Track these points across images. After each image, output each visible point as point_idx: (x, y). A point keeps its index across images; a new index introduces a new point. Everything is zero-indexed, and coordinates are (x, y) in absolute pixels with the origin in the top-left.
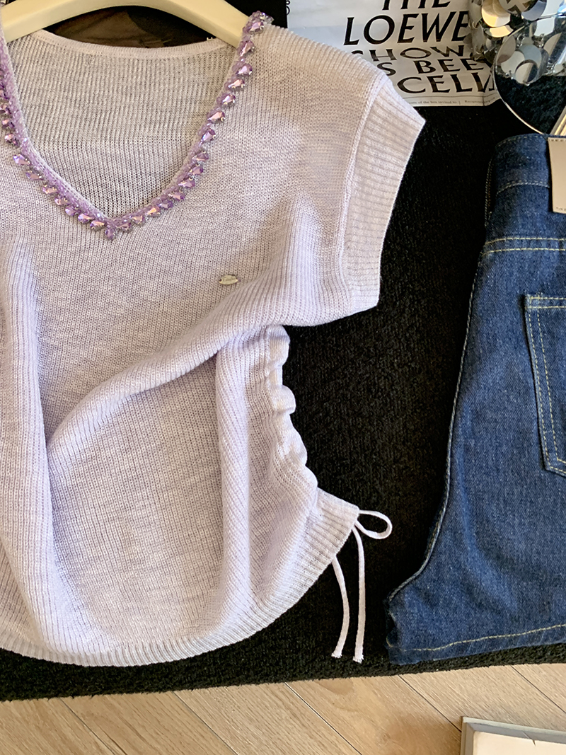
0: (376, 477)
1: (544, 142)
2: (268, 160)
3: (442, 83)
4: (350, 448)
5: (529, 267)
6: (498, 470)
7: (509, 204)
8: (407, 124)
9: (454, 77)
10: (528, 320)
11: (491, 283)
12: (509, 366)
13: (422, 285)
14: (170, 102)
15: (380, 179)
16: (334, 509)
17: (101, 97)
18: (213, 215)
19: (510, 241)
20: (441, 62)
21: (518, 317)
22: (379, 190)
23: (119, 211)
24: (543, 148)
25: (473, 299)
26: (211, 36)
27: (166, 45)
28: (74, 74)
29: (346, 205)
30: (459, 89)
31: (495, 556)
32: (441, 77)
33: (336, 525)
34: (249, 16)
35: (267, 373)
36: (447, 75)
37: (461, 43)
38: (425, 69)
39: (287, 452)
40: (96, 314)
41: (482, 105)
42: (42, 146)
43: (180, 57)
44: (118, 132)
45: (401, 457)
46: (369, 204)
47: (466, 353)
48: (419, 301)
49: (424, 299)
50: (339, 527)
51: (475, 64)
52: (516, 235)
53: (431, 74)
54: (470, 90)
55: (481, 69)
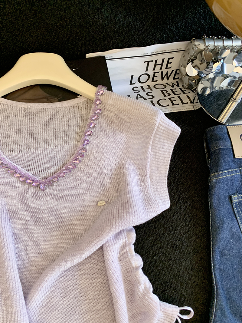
0: (182, 288)
1: (226, 128)
2: (112, 148)
3: (175, 101)
4: (169, 277)
5: (230, 183)
6: (234, 277)
7: (218, 157)
8: (174, 132)
9: (179, 97)
10: (234, 206)
11: (217, 192)
12: (231, 228)
13: (186, 194)
14: (66, 127)
15: (163, 153)
16: (168, 311)
17: (32, 128)
18: (90, 174)
19: (221, 173)
20: (172, 90)
21: (230, 205)
22: (163, 157)
23: (45, 176)
24: (226, 131)
25: (210, 200)
26: (79, 95)
27: (60, 101)
28: (18, 118)
29: (149, 164)
30: (183, 103)
31: (238, 316)
32: (174, 98)
33: (169, 317)
34: (96, 87)
35: (128, 249)
36: (176, 97)
37: (177, 80)
38: (167, 95)
39: (143, 288)
40: (41, 229)
41: (193, 109)
42: (7, 153)
43: (67, 106)
44: (43, 143)
45: (191, 277)
46: (159, 163)
47: (212, 225)
48: (186, 202)
49: (188, 201)
50: (170, 317)
51: (186, 91)
52: (223, 170)
53: (169, 97)
54: (187, 103)
55: (189, 93)
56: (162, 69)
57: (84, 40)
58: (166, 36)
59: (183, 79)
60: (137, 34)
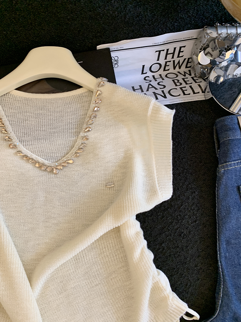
0: (189, 274)
1: (236, 119)
3: (186, 90)
7: (227, 148)
9: (191, 87)
11: (224, 183)
13: (195, 185)
19: (230, 164)
20: (183, 79)
21: (238, 196)
24: (236, 121)
25: (217, 191)
30: (194, 93)
32: (185, 87)
36: (188, 86)
37: (189, 69)
38: (178, 84)
41: (205, 99)
47: (218, 215)
49: (196, 191)
51: (198, 80)
52: (232, 161)
53: (181, 86)
54: (199, 93)
55: (201, 82)
56: (173, 58)
57: (95, 32)
58: (177, 25)
59: (195, 68)
60: (148, 24)
